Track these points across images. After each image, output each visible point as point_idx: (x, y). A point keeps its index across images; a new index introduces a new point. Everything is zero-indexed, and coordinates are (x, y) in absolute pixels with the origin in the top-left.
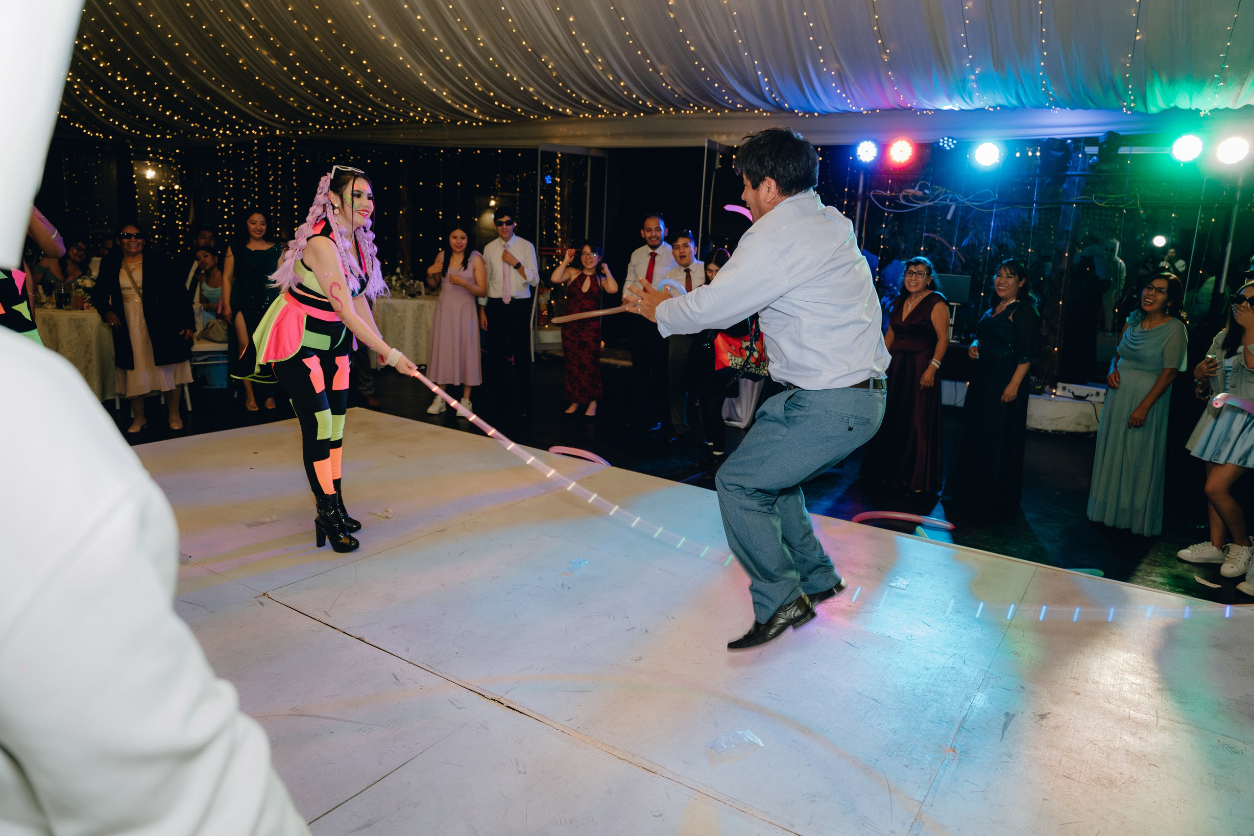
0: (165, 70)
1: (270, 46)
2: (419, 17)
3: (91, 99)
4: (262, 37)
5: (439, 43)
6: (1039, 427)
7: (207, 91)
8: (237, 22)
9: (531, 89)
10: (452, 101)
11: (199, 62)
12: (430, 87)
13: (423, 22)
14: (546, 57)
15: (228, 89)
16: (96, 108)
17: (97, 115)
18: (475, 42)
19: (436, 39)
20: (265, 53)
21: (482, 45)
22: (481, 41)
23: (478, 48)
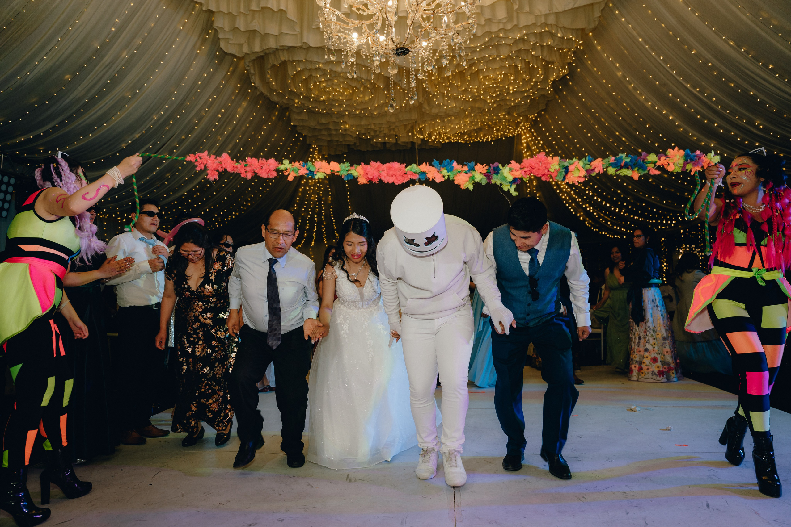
0: (620, 194)
2: (716, 125)
3: (604, 219)
5: (736, 136)
11: (632, 187)
13: (720, 126)
15: (650, 197)
17: (608, 226)
18: (757, 127)
19: (733, 133)
21: (761, 127)
22: (759, 125)
23: (760, 130)
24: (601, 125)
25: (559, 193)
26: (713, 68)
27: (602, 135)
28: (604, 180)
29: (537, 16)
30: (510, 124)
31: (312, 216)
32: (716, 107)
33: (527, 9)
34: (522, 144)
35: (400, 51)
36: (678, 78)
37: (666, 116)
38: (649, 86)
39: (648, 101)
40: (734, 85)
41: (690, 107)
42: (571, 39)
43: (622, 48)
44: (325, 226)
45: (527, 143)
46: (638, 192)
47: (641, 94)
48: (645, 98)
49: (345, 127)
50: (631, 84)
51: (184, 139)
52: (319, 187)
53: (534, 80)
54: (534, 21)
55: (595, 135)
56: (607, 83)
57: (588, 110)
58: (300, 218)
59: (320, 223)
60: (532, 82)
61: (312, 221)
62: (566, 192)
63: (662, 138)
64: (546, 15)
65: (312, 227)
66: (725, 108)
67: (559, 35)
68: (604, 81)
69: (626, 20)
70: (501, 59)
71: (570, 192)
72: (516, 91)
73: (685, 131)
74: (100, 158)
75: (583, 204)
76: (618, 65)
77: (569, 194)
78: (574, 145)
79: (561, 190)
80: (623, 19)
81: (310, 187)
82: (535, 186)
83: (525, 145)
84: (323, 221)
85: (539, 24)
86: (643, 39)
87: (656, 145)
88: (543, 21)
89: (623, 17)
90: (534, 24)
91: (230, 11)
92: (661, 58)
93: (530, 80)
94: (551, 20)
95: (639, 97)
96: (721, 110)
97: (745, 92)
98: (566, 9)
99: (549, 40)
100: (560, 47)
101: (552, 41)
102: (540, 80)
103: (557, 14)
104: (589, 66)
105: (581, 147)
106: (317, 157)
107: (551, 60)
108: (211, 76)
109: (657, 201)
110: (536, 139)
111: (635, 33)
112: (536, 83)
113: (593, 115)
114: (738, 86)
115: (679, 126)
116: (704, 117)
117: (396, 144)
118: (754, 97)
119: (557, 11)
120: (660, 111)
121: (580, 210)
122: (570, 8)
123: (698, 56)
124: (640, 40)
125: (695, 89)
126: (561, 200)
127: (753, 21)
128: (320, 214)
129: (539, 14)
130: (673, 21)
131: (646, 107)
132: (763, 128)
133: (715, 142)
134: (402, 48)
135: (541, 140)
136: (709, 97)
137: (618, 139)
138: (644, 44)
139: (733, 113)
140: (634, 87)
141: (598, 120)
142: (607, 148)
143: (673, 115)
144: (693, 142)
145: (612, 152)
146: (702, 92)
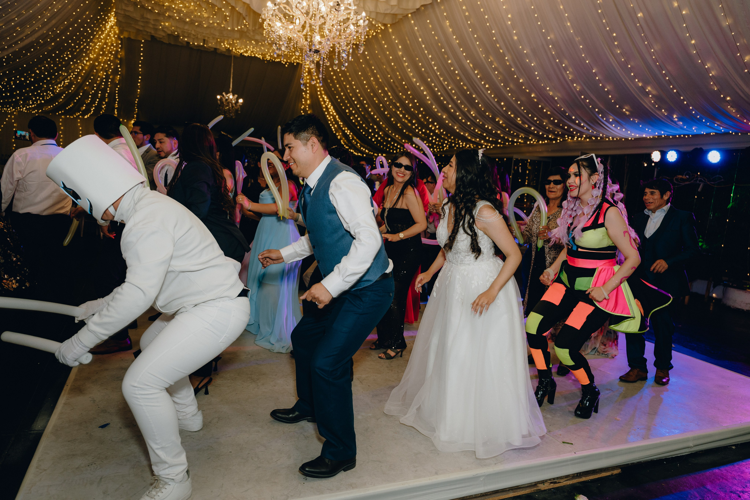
0: (375, 129)
1: (407, 119)
2: (450, 106)
3: (355, 141)
4: (404, 115)
6: (739, 307)
7: (389, 136)
9: (499, 132)
12: (460, 132)
13: (452, 108)
14: (498, 119)
15: (395, 135)
16: (357, 144)
17: (357, 147)
18: (471, 115)
19: (458, 114)
20: (406, 121)
23: (472, 116)
24: (376, 79)
26: (458, 75)
27: (374, 85)
28: (366, 116)
31: (96, 92)
32: (453, 97)
35: (313, 51)
36: (436, 72)
38: (417, 70)
39: (414, 78)
40: (466, 88)
43: (407, 38)
44: (106, 103)
47: (410, 72)
48: (413, 75)
49: (165, 25)
50: (406, 63)
52: (108, 65)
55: (369, 83)
56: (390, 55)
57: (370, 66)
58: (82, 91)
59: (102, 99)
61: (95, 96)
62: (332, 115)
63: (416, 103)
65: (93, 101)
66: (458, 99)
68: (388, 53)
69: (414, 23)
71: (336, 116)
73: (432, 104)
75: (343, 127)
76: (400, 47)
77: (334, 117)
78: (351, 86)
79: (329, 113)
81: (99, 63)
82: (309, 105)
83: (307, 69)
84: (106, 97)
86: (422, 40)
89: (413, 21)
92: (430, 56)
95: (409, 73)
96: (455, 99)
97: (471, 94)
98: (385, 13)
105: (356, 89)
106: (112, 35)
109: (399, 139)
111: (418, 34)
113: (372, 71)
114: (468, 89)
115: (428, 100)
116: (445, 99)
118: (475, 99)
119: (379, 12)
120: (423, 91)
121: (340, 131)
123: (451, 65)
124: (420, 40)
125: (445, 82)
126: (326, 120)
127: (485, 60)
128: (104, 91)
129: (368, 10)
130: (443, 39)
131: (411, 81)
136: (451, 90)
137: (385, 93)
138: (422, 43)
139: (462, 103)
140: (407, 66)
141: (374, 75)
142: (376, 95)
143: (427, 92)
144: (434, 112)
145: (378, 99)
146: (448, 85)
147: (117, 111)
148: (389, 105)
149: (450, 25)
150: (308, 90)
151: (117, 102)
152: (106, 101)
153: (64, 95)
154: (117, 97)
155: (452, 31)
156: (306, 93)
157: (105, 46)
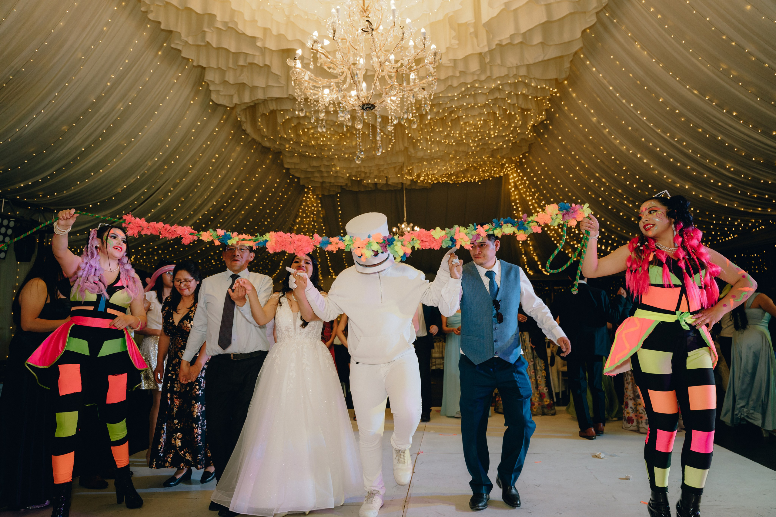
2: (688, 168)
5: (709, 178)
8: (622, 200)
10: (744, 208)
12: (723, 204)
13: (692, 169)
18: (728, 170)
19: (705, 176)
21: (732, 169)
22: (730, 168)
23: (731, 172)
24: (582, 166)
25: (547, 231)
26: (681, 115)
27: (583, 175)
29: (509, 68)
30: (495, 165)
32: (687, 151)
33: (499, 62)
34: (510, 184)
35: (366, 107)
36: (648, 124)
37: (641, 159)
38: (623, 132)
39: (623, 145)
40: (702, 130)
41: (662, 151)
42: (545, 88)
43: (595, 96)
45: (515, 183)
46: (622, 230)
47: (615, 138)
48: (620, 142)
49: (336, 169)
50: (606, 129)
51: (178, 183)
52: (313, 225)
53: (513, 125)
54: (506, 73)
55: (576, 176)
56: (584, 127)
57: (568, 152)
60: (512, 127)
64: (518, 67)
66: (695, 152)
67: (533, 84)
68: (581, 126)
69: (596, 69)
70: (478, 106)
71: (558, 229)
72: (497, 136)
73: (660, 173)
74: (96, 201)
75: (570, 241)
76: (592, 111)
78: (558, 185)
80: (594, 69)
81: (304, 225)
83: (512, 184)
84: (318, 258)
85: (511, 76)
86: (613, 88)
87: (635, 186)
88: (515, 73)
89: (594, 67)
90: (507, 75)
91: (220, 66)
92: (632, 105)
93: (509, 125)
94: (523, 72)
95: (614, 141)
96: (692, 154)
97: (713, 137)
98: (537, 61)
99: (524, 89)
100: (534, 95)
101: (527, 90)
102: (519, 126)
103: (528, 66)
104: (567, 112)
105: (565, 187)
106: (311, 197)
107: (526, 107)
108: (205, 124)
110: (522, 179)
111: (605, 82)
112: (515, 127)
113: (573, 157)
114: (705, 131)
115: (654, 169)
116: (677, 160)
117: (387, 184)
118: (722, 142)
119: (528, 63)
120: (634, 155)
121: (568, 247)
122: (540, 60)
123: (665, 103)
124: (611, 88)
125: (666, 134)
126: (549, 237)
127: (714, 73)
129: (511, 66)
130: (640, 72)
131: (621, 151)
132: (734, 170)
133: (690, 184)
134: (367, 104)
135: (527, 180)
136: (680, 141)
137: (598, 180)
138: (615, 92)
139: (704, 156)
140: (608, 132)
141: (578, 162)
142: (589, 188)
143: (647, 158)
144: (669, 183)
145: (594, 192)
146: (672, 137)
147: (332, 270)
148: (610, 195)
149: (641, 47)
150: (519, 207)
151: (328, 261)
152: (319, 261)
153: (282, 262)
154: (327, 256)
155: (648, 53)
156: (518, 212)
157: (306, 208)
